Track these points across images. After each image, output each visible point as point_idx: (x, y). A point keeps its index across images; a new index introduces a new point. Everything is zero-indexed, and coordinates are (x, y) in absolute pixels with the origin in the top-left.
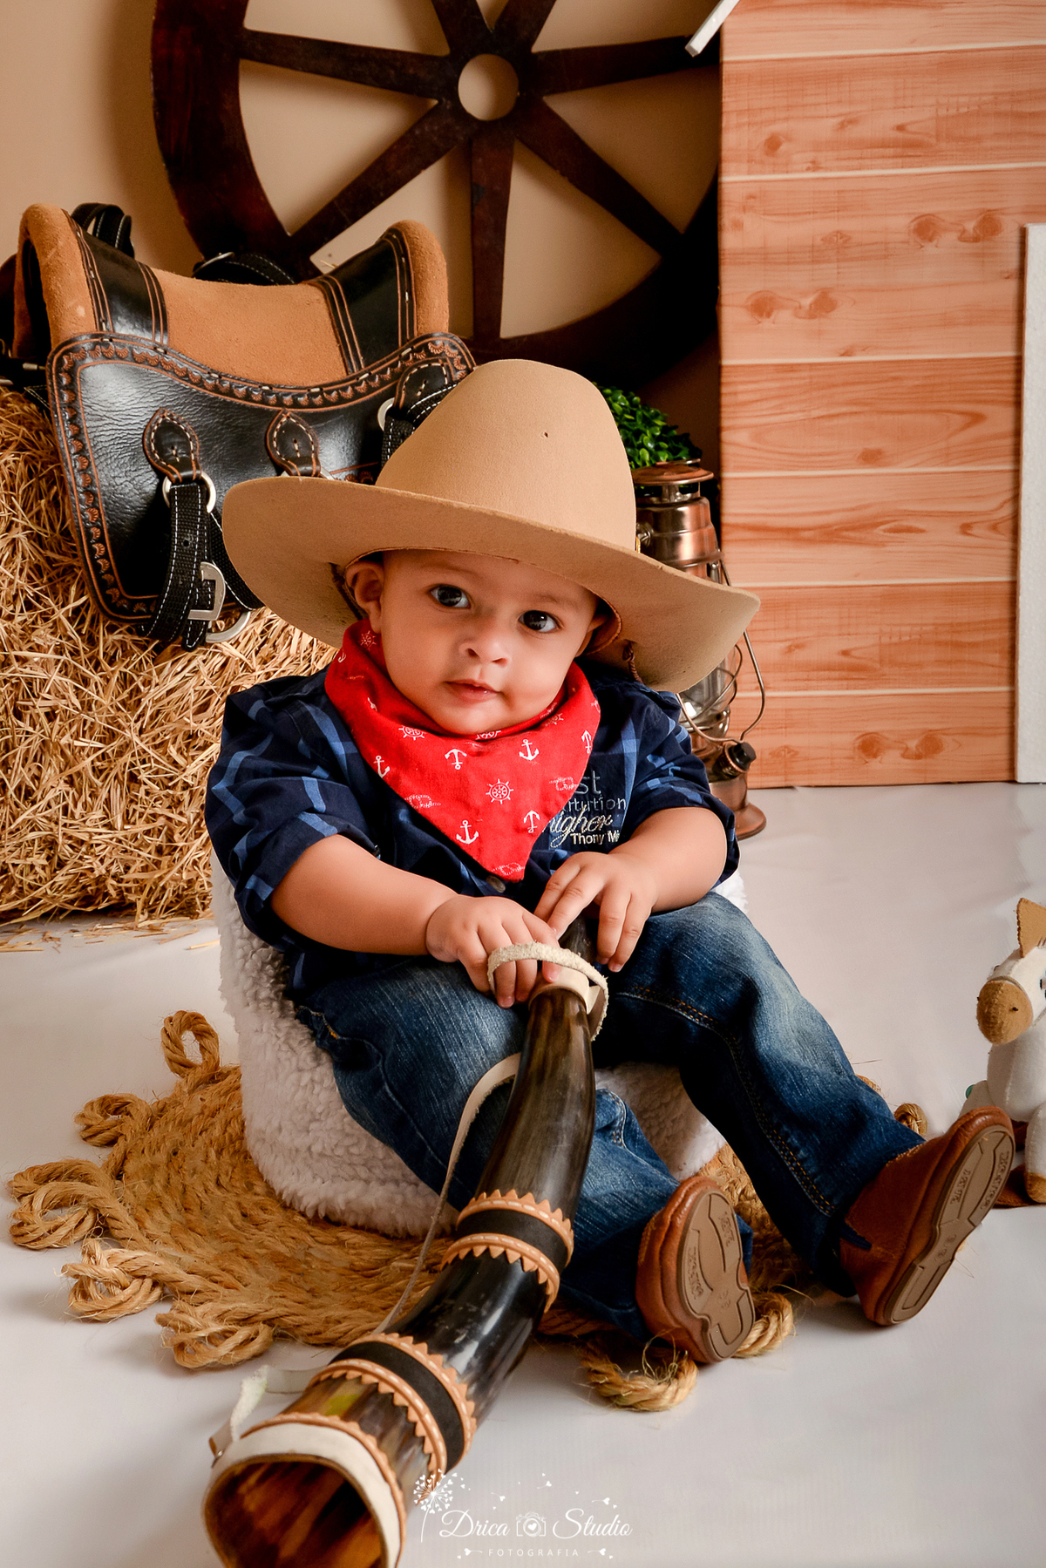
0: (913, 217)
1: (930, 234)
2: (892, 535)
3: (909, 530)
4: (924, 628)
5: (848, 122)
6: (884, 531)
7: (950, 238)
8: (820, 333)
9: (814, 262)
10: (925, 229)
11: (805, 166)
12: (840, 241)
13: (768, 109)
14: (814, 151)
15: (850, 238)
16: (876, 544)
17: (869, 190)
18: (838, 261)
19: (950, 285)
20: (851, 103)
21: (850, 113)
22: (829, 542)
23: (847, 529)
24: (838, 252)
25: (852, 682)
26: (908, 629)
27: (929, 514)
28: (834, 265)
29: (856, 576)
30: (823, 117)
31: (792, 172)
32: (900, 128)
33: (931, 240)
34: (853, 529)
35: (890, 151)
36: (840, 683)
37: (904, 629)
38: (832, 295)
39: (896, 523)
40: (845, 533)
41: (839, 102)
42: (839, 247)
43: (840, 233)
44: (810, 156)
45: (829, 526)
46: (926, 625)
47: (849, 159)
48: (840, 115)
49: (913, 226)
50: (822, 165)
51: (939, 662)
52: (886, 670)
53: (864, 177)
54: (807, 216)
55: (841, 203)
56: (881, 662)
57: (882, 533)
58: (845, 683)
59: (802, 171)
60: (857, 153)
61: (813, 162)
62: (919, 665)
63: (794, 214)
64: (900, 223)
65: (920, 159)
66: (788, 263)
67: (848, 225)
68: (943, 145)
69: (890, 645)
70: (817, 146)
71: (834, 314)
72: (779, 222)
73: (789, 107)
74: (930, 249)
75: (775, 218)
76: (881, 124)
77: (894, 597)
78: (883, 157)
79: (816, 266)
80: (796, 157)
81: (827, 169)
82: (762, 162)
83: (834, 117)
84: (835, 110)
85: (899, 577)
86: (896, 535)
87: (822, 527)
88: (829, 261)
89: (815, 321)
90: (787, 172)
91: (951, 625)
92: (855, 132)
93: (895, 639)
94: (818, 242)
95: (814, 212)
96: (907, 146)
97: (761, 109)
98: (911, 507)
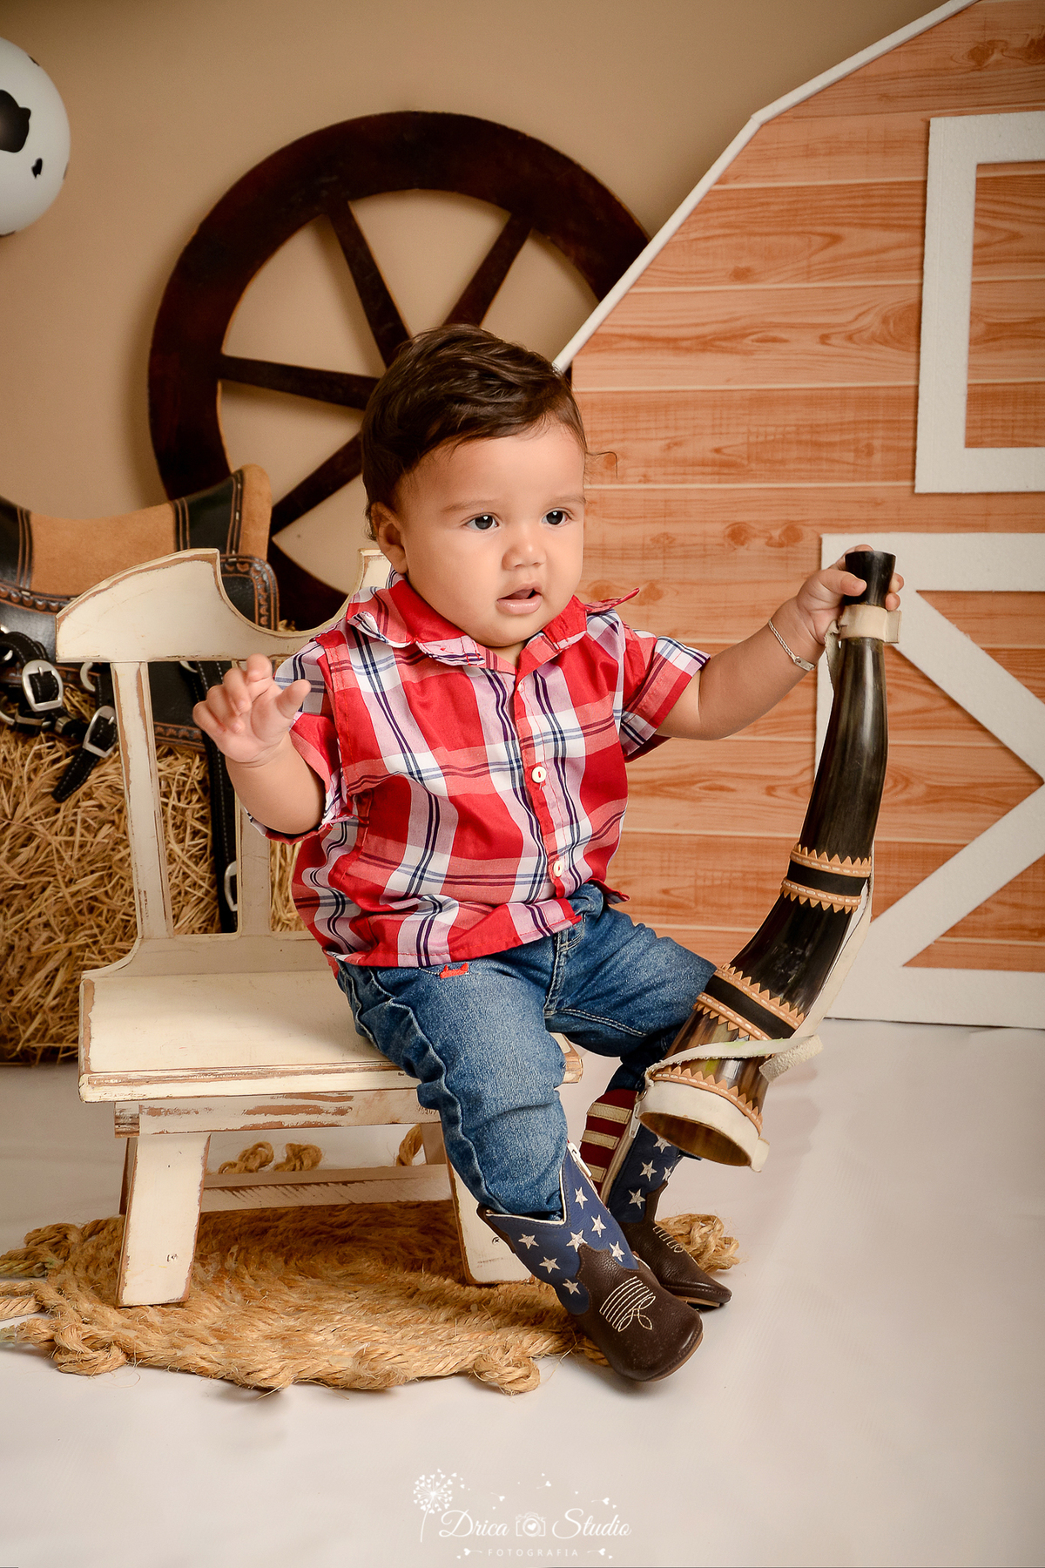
0: (728, 524)
1: (742, 538)
2: (707, 792)
3: (722, 789)
4: (734, 875)
5: (676, 444)
6: (700, 788)
7: (758, 543)
8: (648, 617)
9: (644, 558)
10: (738, 535)
11: (637, 479)
12: (666, 542)
13: (607, 431)
14: (645, 466)
15: (674, 539)
16: (694, 799)
17: (691, 500)
18: (664, 558)
19: (759, 582)
20: (676, 429)
21: (675, 437)
22: (653, 795)
23: (669, 785)
24: (664, 550)
25: (672, 917)
26: (720, 874)
27: (739, 776)
28: (661, 561)
29: (676, 825)
30: (652, 439)
31: (626, 483)
32: (717, 451)
33: (743, 544)
34: (675, 785)
35: (708, 469)
36: (661, 917)
37: (716, 874)
38: (659, 587)
39: (711, 782)
40: (667, 789)
41: (667, 427)
42: (664, 547)
43: (666, 535)
44: (642, 470)
45: (653, 781)
46: (735, 871)
47: (674, 474)
48: (666, 438)
49: (727, 532)
50: (653, 478)
51: (746, 905)
52: (700, 908)
53: (687, 489)
54: (638, 520)
55: (667, 512)
56: (696, 901)
57: (698, 790)
58: (665, 917)
59: (634, 483)
60: (680, 470)
61: (645, 476)
62: (729, 906)
63: (628, 518)
64: (717, 528)
65: (734, 477)
66: (622, 558)
67: (672, 529)
68: (753, 466)
69: (704, 887)
70: (648, 463)
71: (660, 602)
72: (615, 524)
73: (624, 431)
74: (742, 551)
75: (613, 521)
76: (702, 447)
77: (708, 846)
78: (703, 474)
79: (646, 562)
80: (630, 471)
81: (656, 482)
82: (602, 474)
83: (661, 439)
84: (662, 434)
85: (712, 829)
86: (710, 792)
87: (647, 782)
88: (656, 558)
89: (645, 607)
90: (622, 483)
91: (757, 873)
92: (678, 453)
93: (708, 883)
94: (648, 541)
95: (645, 517)
96: (723, 466)
97: (602, 431)
98: (723, 769)
